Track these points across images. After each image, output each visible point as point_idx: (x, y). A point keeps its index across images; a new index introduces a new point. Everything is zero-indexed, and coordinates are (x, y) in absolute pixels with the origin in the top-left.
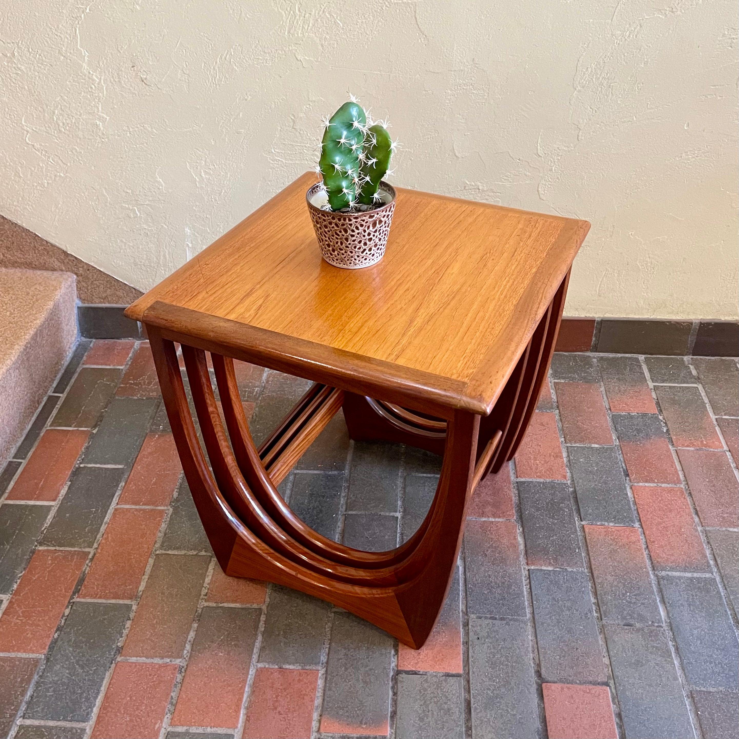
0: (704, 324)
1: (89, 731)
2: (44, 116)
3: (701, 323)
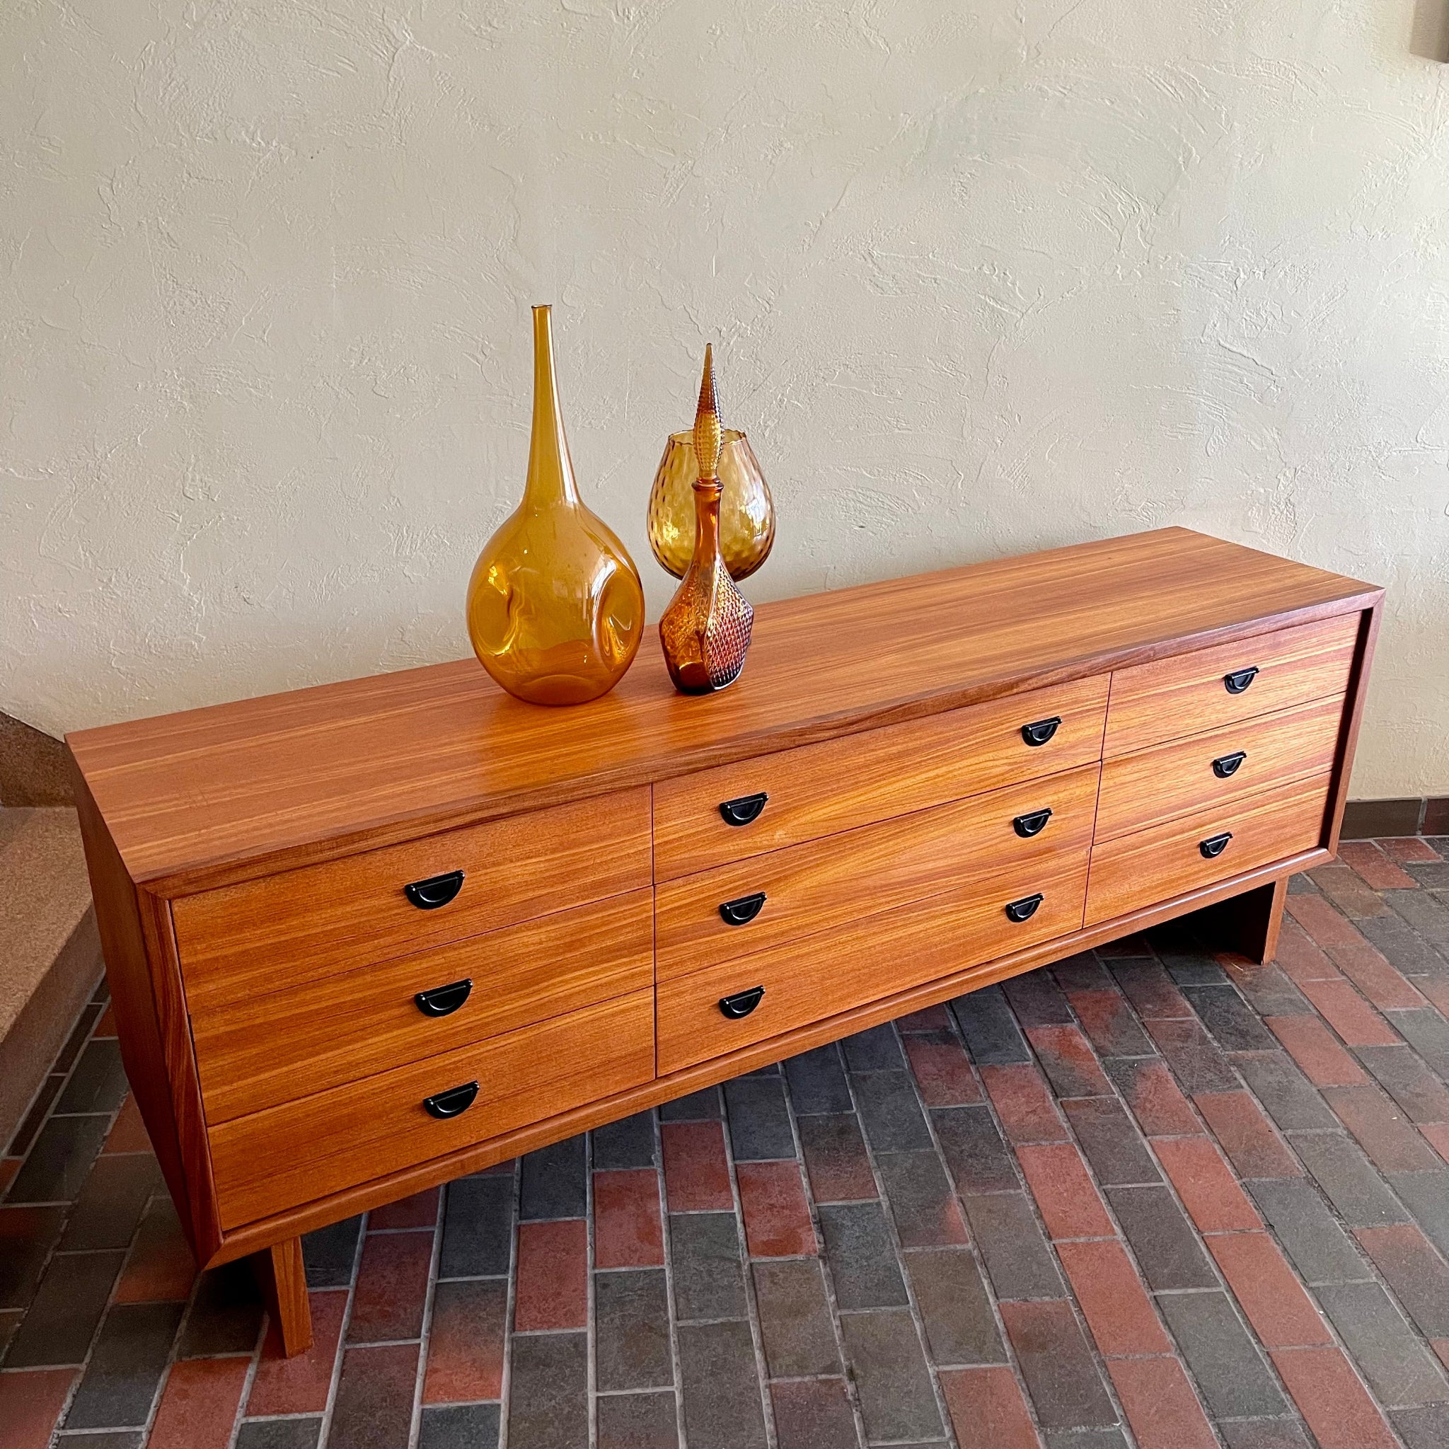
2: (135, 639)
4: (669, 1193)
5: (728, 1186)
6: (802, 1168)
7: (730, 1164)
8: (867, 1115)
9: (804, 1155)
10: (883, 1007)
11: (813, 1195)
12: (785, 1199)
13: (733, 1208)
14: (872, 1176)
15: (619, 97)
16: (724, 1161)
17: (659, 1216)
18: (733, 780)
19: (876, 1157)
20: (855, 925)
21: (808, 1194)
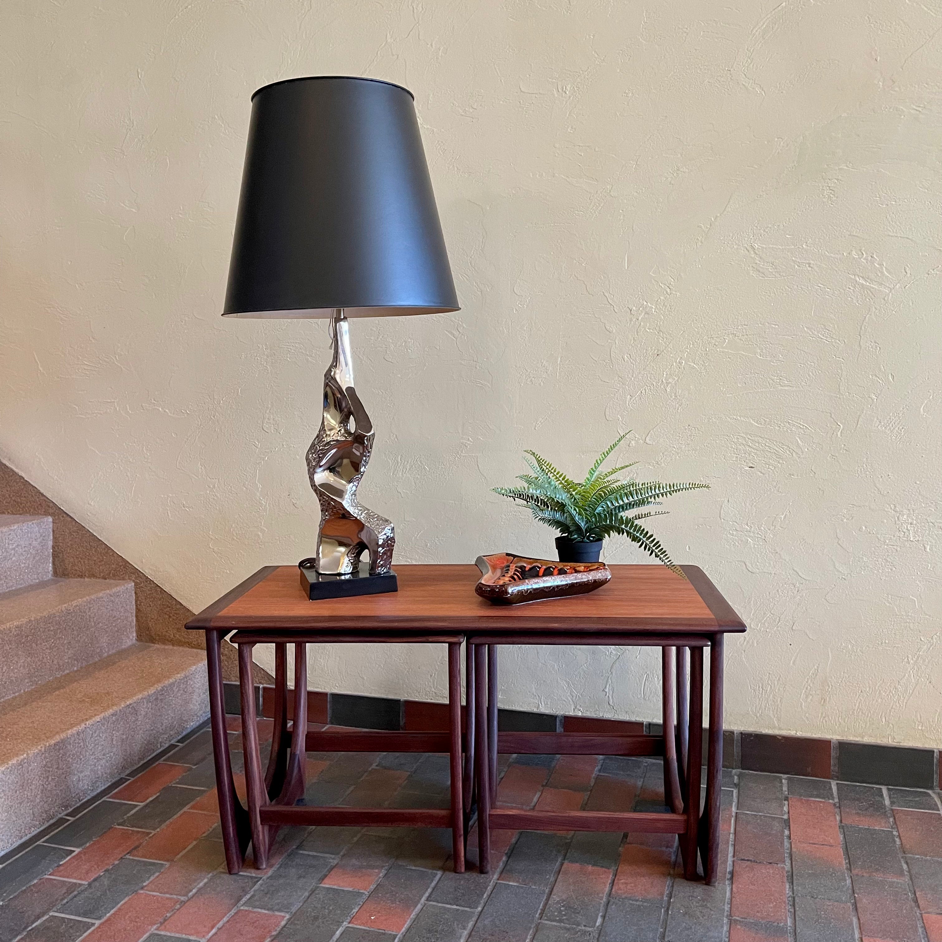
0: (745, 734)
1: (96, 925)
2: (225, 528)
3: (741, 733)
15: (557, 145)
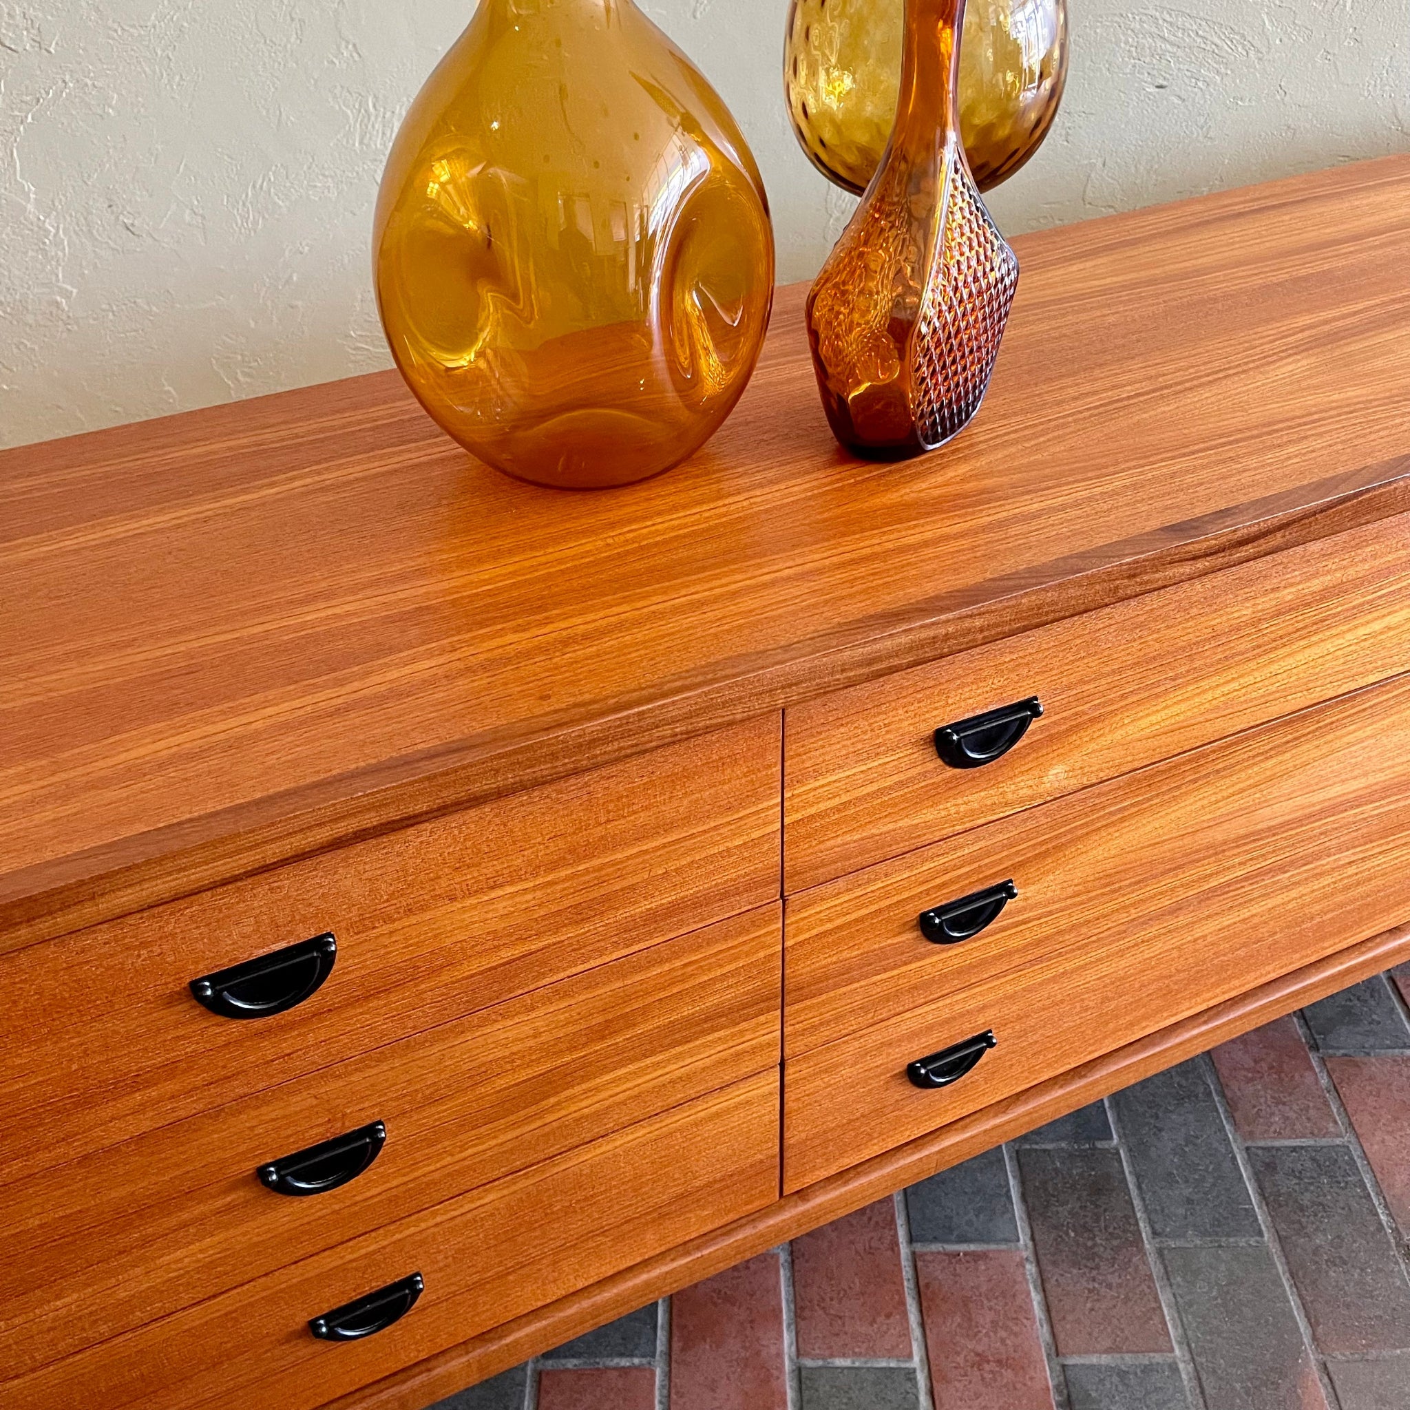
4: (799, 1314)
5: (902, 1303)
6: (1031, 1268)
7: (904, 1250)
8: (1139, 1151)
9: (1033, 1239)
10: (1204, 1028)
11: (1053, 1335)
12: (1003, 1341)
13: (910, 1356)
14: (1157, 1300)
16: (894, 1244)
17: (780, 1369)
18: (970, 679)
19: (1160, 1252)
20: (1176, 910)
21: (1044, 1332)
